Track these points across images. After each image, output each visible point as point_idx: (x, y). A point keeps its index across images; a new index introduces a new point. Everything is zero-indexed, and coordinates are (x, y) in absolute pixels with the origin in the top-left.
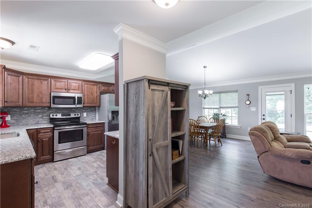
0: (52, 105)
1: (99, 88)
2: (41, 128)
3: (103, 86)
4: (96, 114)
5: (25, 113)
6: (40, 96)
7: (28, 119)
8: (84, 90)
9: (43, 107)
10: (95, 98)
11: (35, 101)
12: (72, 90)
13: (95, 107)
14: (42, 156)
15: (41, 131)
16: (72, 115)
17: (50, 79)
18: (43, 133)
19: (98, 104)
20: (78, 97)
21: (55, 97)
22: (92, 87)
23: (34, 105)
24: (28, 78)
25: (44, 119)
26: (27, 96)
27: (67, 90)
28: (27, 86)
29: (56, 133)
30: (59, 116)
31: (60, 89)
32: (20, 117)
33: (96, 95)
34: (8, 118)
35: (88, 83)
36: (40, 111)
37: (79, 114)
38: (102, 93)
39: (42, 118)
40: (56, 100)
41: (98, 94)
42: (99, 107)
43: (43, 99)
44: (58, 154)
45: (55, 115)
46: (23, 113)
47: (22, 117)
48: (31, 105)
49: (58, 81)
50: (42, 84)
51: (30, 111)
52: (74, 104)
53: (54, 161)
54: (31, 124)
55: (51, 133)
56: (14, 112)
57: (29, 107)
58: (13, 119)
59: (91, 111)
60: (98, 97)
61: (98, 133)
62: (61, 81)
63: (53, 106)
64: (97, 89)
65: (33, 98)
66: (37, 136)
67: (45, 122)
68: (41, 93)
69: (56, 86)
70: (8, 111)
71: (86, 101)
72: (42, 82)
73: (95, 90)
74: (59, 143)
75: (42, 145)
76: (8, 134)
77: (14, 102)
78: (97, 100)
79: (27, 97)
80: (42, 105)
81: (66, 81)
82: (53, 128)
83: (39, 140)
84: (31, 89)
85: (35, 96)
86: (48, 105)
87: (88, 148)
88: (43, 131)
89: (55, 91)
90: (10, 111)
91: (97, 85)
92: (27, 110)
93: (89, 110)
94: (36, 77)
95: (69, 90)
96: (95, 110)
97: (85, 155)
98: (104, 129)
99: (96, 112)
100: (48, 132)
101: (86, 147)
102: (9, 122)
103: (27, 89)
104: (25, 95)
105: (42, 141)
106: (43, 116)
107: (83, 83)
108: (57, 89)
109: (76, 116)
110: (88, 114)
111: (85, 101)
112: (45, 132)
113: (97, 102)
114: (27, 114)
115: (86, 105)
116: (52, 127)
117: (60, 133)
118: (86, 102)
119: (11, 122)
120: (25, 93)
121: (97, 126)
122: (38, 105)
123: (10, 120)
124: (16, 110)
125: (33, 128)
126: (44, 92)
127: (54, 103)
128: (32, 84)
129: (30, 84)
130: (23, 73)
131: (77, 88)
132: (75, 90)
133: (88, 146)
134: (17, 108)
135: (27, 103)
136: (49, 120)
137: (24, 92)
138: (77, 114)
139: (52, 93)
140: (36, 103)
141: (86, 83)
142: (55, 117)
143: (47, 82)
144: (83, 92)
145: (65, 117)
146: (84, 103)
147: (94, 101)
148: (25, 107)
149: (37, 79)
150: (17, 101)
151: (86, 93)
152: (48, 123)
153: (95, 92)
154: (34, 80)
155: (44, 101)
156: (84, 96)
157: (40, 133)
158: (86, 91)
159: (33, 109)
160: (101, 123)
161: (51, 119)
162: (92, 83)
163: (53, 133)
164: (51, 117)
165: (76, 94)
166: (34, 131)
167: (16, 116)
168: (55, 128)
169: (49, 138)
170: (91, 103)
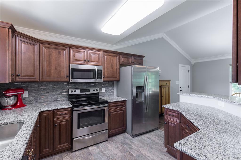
0: (71, 79)
1: (119, 59)
2: (58, 109)
3: (122, 57)
4: (114, 90)
5: (44, 89)
6: (58, 68)
7: (46, 95)
8: (104, 62)
9: (62, 82)
10: (115, 70)
11: (53, 75)
12: (92, 61)
13: (113, 81)
14: (59, 144)
15: (58, 113)
16: (92, 91)
17: (68, 49)
18: (60, 115)
19: (117, 79)
20: (98, 70)
21: (74, 70)
22: (112, 58)
23: (52, 79)
24: (45, 47)
25: (63, 96)
26: (44, 68)
27: (86, 62)
28: (44, 57)
29: (75, 115)
30: (78, 92)
31: (79, 60)
32: (39, 93)
33: (115, 67)
34: (26, 95)
35: (108, 54)
36: (58, 86)
37: (98, 89)
38: (122, 65)
39: (61, 94)
40: (75, 73)
41: (118, 66)
42: (118, 81)
43: (62, 72)
44: (78, 141)
45: (74, 91)
46: (42, 89)
47: (40, 94)
48: (48, 79)
49: (77, 51)
50: (61, 54)
51: (48, 87)
52: (94, 78)
53: (73, 150)
54: (50, 101)
55: (69, 115)
56: (32, 88)
57: (48, 82)
58: (31, 96)
59: (109, 86)
60: (118, 70)
61: (120, 113)
62: (80, 51)
63: (72, 81)
64: (117, 61)
65: (50, 71)
66: (54, 119)
67: (64, 99)
68: (59, 65)
69: (75, 57)
70: (26, 87)
71: (106, 74)
72: (60, 52)
73: (115, 62)
74: (79, 127)
75: (60, 130)
76: (11, 123)
77: (28, 76)
78: (117, 73)
79: (44, 70)
80: (60, 79)
81: (86, 51)
82: (72, 108)
83: (56, 124)
84: (48, 60)
85: (52, 68)
86: (66, 79)
87: (109, 132)
88: (60, 113)
89: (74, 63)
90: (28, 86)
91: (116, 57)
92: (45, 86)
93: (107, 85)
94: (53, 46)
95: (88, 61)
96: (114, 85)
97: (107, 141)
98: (126, 108)
99: (114, 87)
100: (66, 114)
101: (107, 131)
102: (26, 100)
103: (44, 60)
104: (41, 67)
105: (60, 125)
106: (61, 93)
107: (103, 53)
108: (76, 60)
109: (95, 92)
110: (107, 89)
111: (104, 75)
112: (63, 114)
113: (117, 76)
114: (45, 90)
115: (106, 79)
116: (70, 108)
117: (79, 115)
118: (106, 76)
119: (29, 99)
120: (41, 66)
121: (119, 104)
122: (56, 79)
123: (28, 97)
124: (34, 85)
125: (49, 109)
126: (62, 64)
127: (73, 78)
128: (50, 55)
129: (47, 54)
130: (40, 40)
131: (96, 60)
132: (94, 62)
133: (109, 129)
134: (35, 83)
135: (44, 77)
136: (68, 96)
137: (41, 64)
138: (96, 89)
139: (70, 64)
140: (54, 77)
141: (105, 53)
142: (74, 93)
143: (66, 52)
144: (103, 64)
145: (84, 93)
146: (103, 77)
147: (114, 75)
148: (43, 82)
149: (55, 48)
150: (32, 74)
151: (106, 65)
152: (67, 100)
153: (115, 64)
154: (52, 49)
155: (62, 74)
156: (104, 68)
157: (57, 116)
158: (105, 63)
159: (52, 84)
160: (123, 101)
161: (70, 95)
162: (112, 54)
163: (72, 115)
164: (70, 93)
165: (96, 67)
166: (50, 113)
167: (34, 92)
168: (74, 109)
169: (68, 121)
170: (111, 77)
